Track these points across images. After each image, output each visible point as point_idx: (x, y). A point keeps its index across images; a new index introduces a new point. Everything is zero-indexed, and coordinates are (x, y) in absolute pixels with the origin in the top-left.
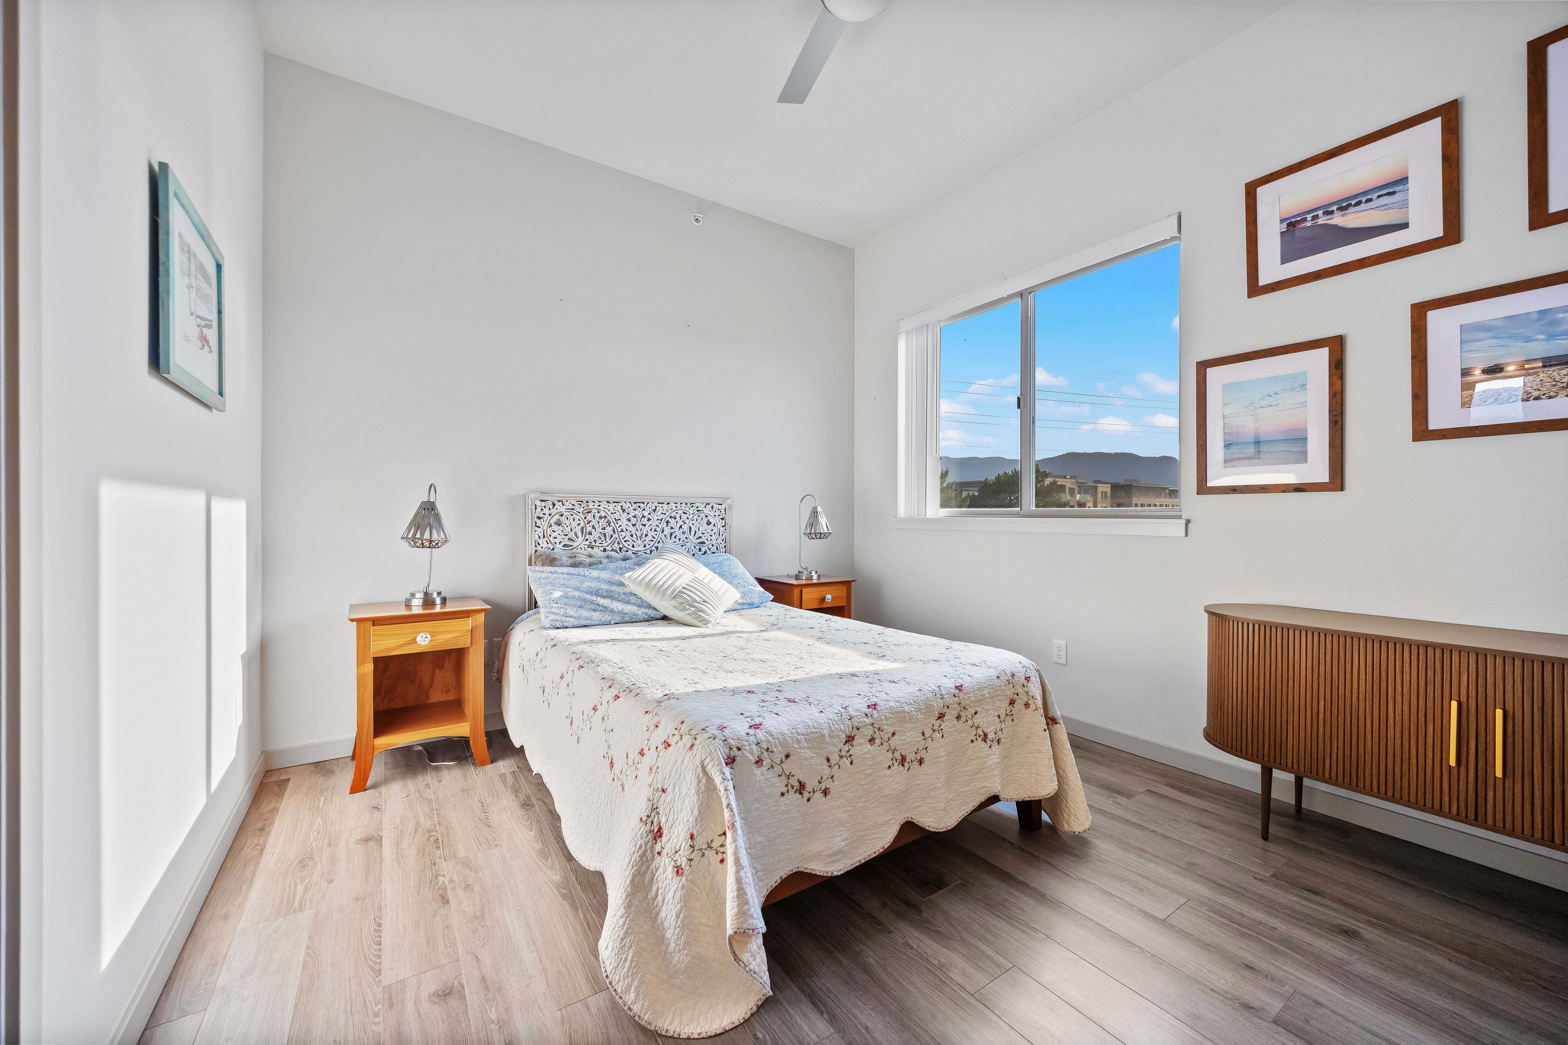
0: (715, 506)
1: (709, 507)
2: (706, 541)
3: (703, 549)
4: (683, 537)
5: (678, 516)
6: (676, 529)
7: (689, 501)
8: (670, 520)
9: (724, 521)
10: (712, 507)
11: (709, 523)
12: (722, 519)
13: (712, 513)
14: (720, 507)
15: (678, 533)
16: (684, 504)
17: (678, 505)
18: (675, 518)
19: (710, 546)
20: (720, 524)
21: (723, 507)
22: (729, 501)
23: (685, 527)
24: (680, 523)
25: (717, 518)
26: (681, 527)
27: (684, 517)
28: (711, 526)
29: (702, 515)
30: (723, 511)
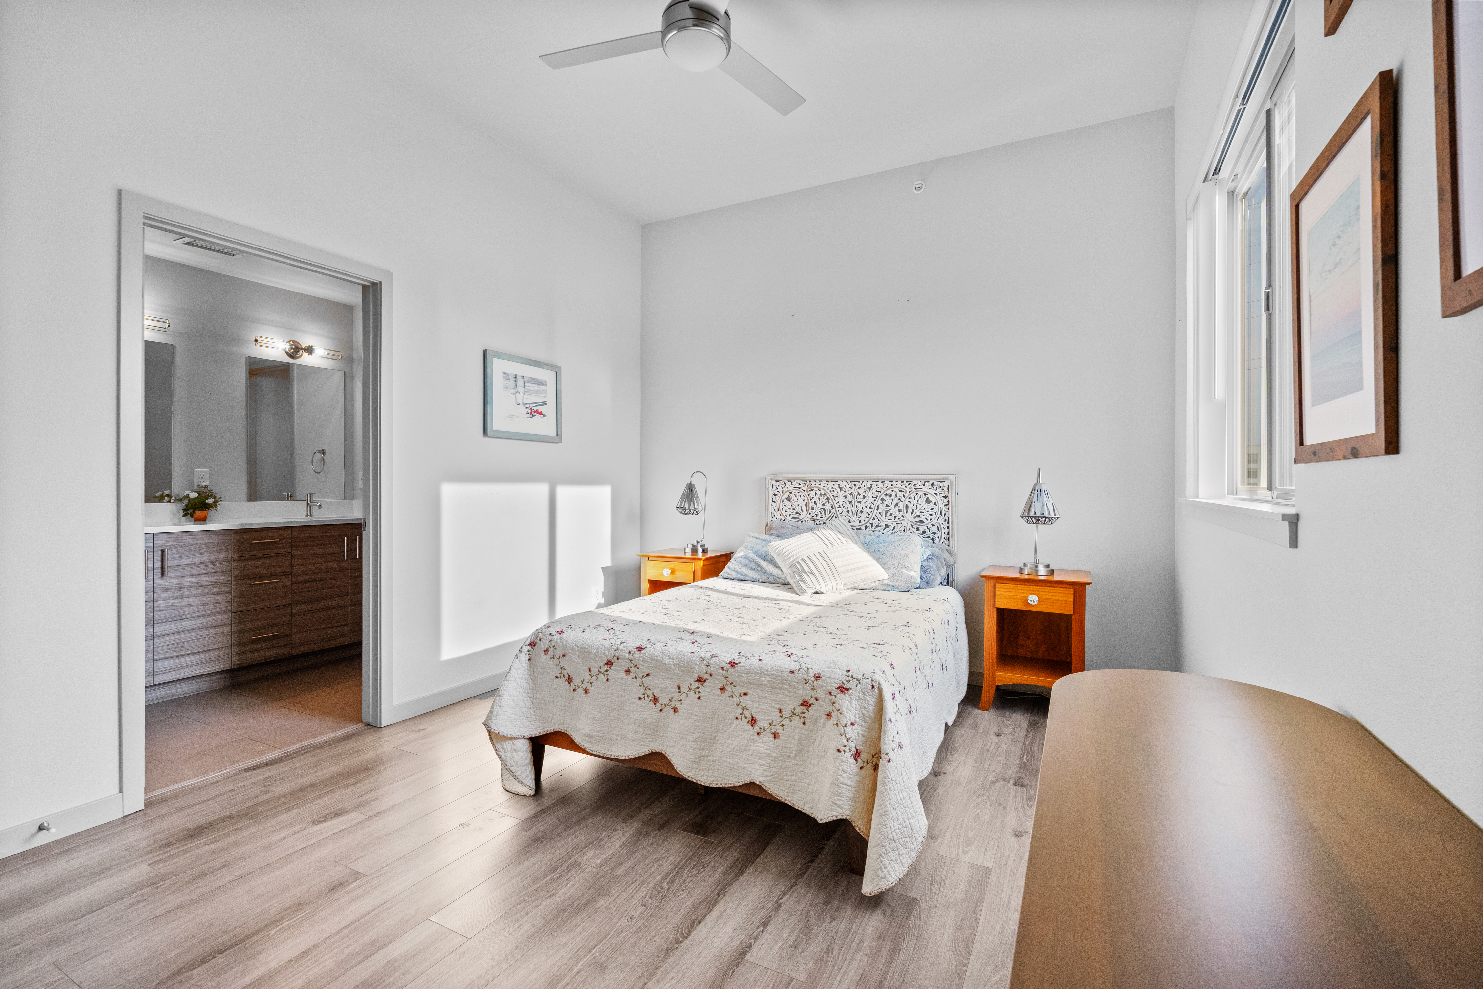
0: (936, 483)
1: (928, 485)
2: (925, 520)
3: (922, 529)
4: (899, 516)
5: (893, 494)
6: (892, 507)
7: (905, 479)
8: (885, 498)
9: (946, 500)
10: (933, 485)
11: (928, 501)
12: (946, 497)
13: (932, 491)
14: (941, 484)
15: (894, 511)
16: (900, 482)
17: (894, 483)
18: (890, 496)
19: (930, 526)
20: (941, 502)
21: (946, 484)
22: (952, 478)
23: (901, 506)
24: (896, 501)
25: (938, 497)
26: (897, 505)
27: (900, 495)
28: (932, 505)
29: (920, 493)
30: (946, 489)
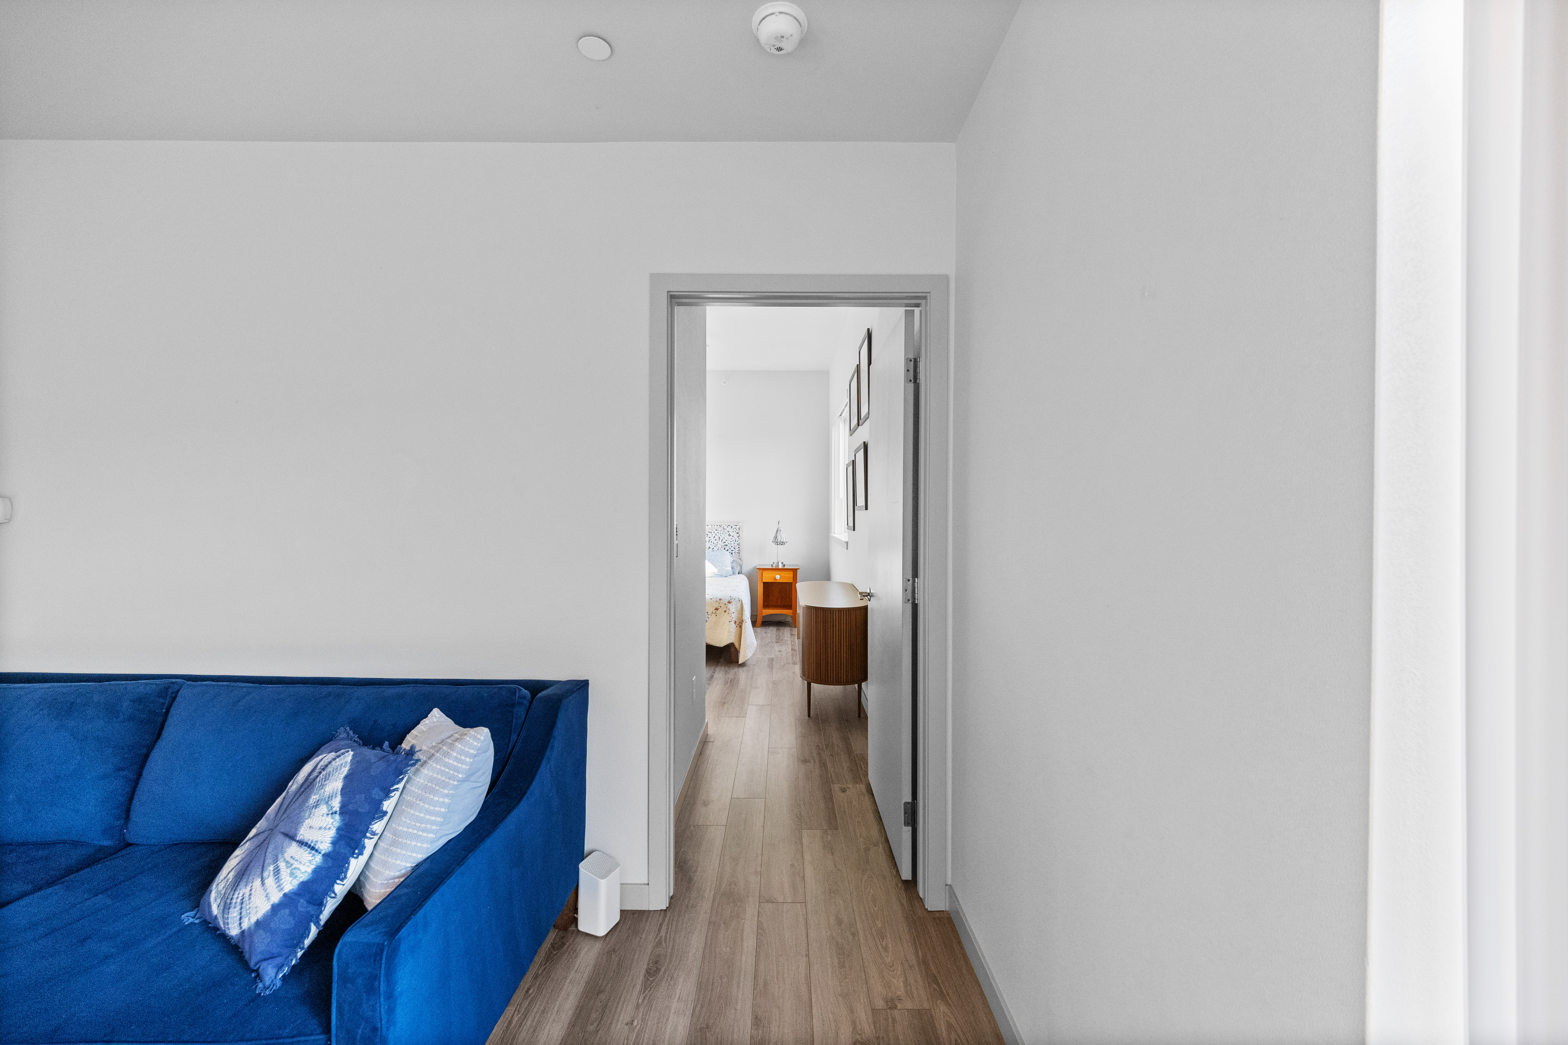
0: (733, 526)
1: (730, 527)
2: (728, 544)
3: (726, 549)
4: (715, 542)
5: (713, 532)
6: (712, 538)
7: (718, 524)
8: (708, 533)
9: (738, 534)
10: (732, 527)
11: (729, 535)
12: (738, 533)
13: (732, 530)
14: (736, 527)
15: (713, 540)
16: (716, 526)
17: (713, 526)
18: (711, 533)
19: (730, 547)
20: (736, 535)
21: (738, 527)
22: (741, 524)
23: (717, 537)
24: (714, 535)
25: (735, 533)
26: (714, 537)
27: (716, 532)
28: (731, 537)
29: (726, 531)
30: (738, 529)
